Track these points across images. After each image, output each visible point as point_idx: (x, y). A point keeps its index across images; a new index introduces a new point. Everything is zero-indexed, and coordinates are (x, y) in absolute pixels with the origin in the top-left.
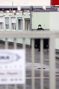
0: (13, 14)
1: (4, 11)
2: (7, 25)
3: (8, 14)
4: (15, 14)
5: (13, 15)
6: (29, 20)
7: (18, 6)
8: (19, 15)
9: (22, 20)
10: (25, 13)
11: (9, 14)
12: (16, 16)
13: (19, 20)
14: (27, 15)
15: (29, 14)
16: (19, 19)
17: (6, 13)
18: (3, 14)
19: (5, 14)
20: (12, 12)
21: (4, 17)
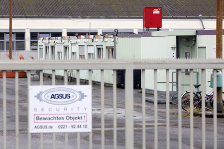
0: (90, 40)
1: (77, 36)
2: (81, 56)
3: (82, 40)
4: (93, 41)
5: (90, 42)
6: (113, 49)
7: (99, 30)
8: (99, 41)
9: (102, 48)
10: (106, 39)
11: (84, 40)
12: (94, 44)
13: (99, 49)
14: (109, 41)
15: (113, 40)
16: (98, 47)
17: (80, 38)
18: (76, 41)
19: (79, 40)
20: (89, 38)
21: (77, 45)
